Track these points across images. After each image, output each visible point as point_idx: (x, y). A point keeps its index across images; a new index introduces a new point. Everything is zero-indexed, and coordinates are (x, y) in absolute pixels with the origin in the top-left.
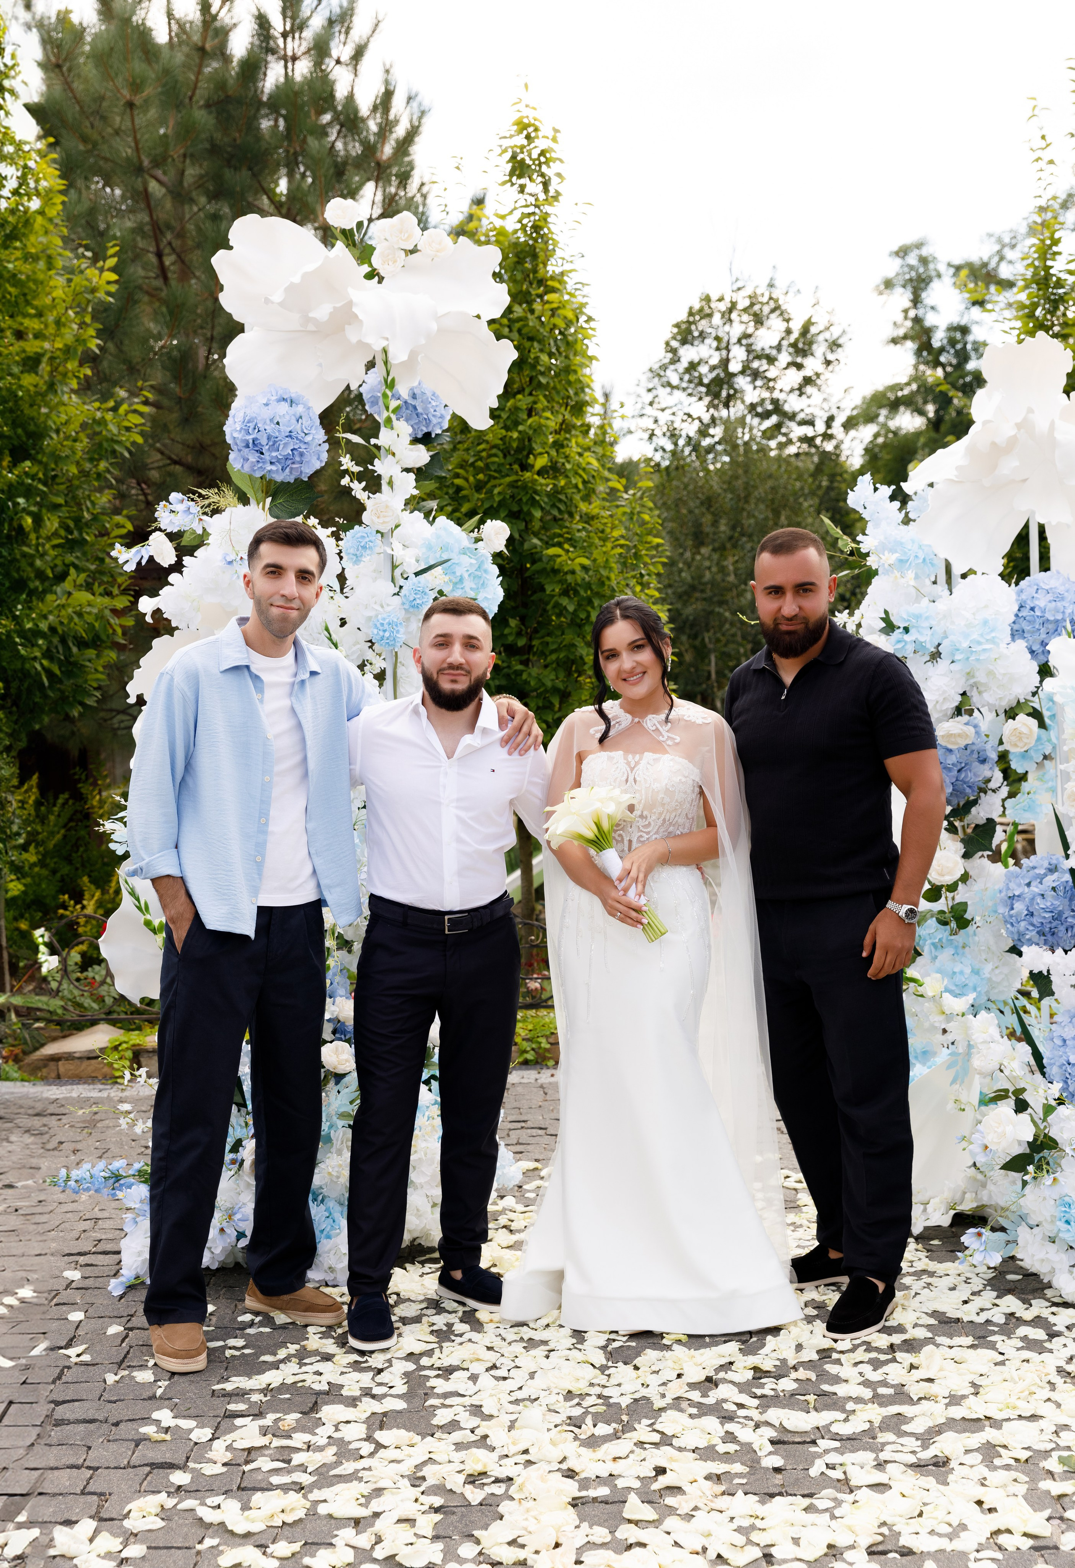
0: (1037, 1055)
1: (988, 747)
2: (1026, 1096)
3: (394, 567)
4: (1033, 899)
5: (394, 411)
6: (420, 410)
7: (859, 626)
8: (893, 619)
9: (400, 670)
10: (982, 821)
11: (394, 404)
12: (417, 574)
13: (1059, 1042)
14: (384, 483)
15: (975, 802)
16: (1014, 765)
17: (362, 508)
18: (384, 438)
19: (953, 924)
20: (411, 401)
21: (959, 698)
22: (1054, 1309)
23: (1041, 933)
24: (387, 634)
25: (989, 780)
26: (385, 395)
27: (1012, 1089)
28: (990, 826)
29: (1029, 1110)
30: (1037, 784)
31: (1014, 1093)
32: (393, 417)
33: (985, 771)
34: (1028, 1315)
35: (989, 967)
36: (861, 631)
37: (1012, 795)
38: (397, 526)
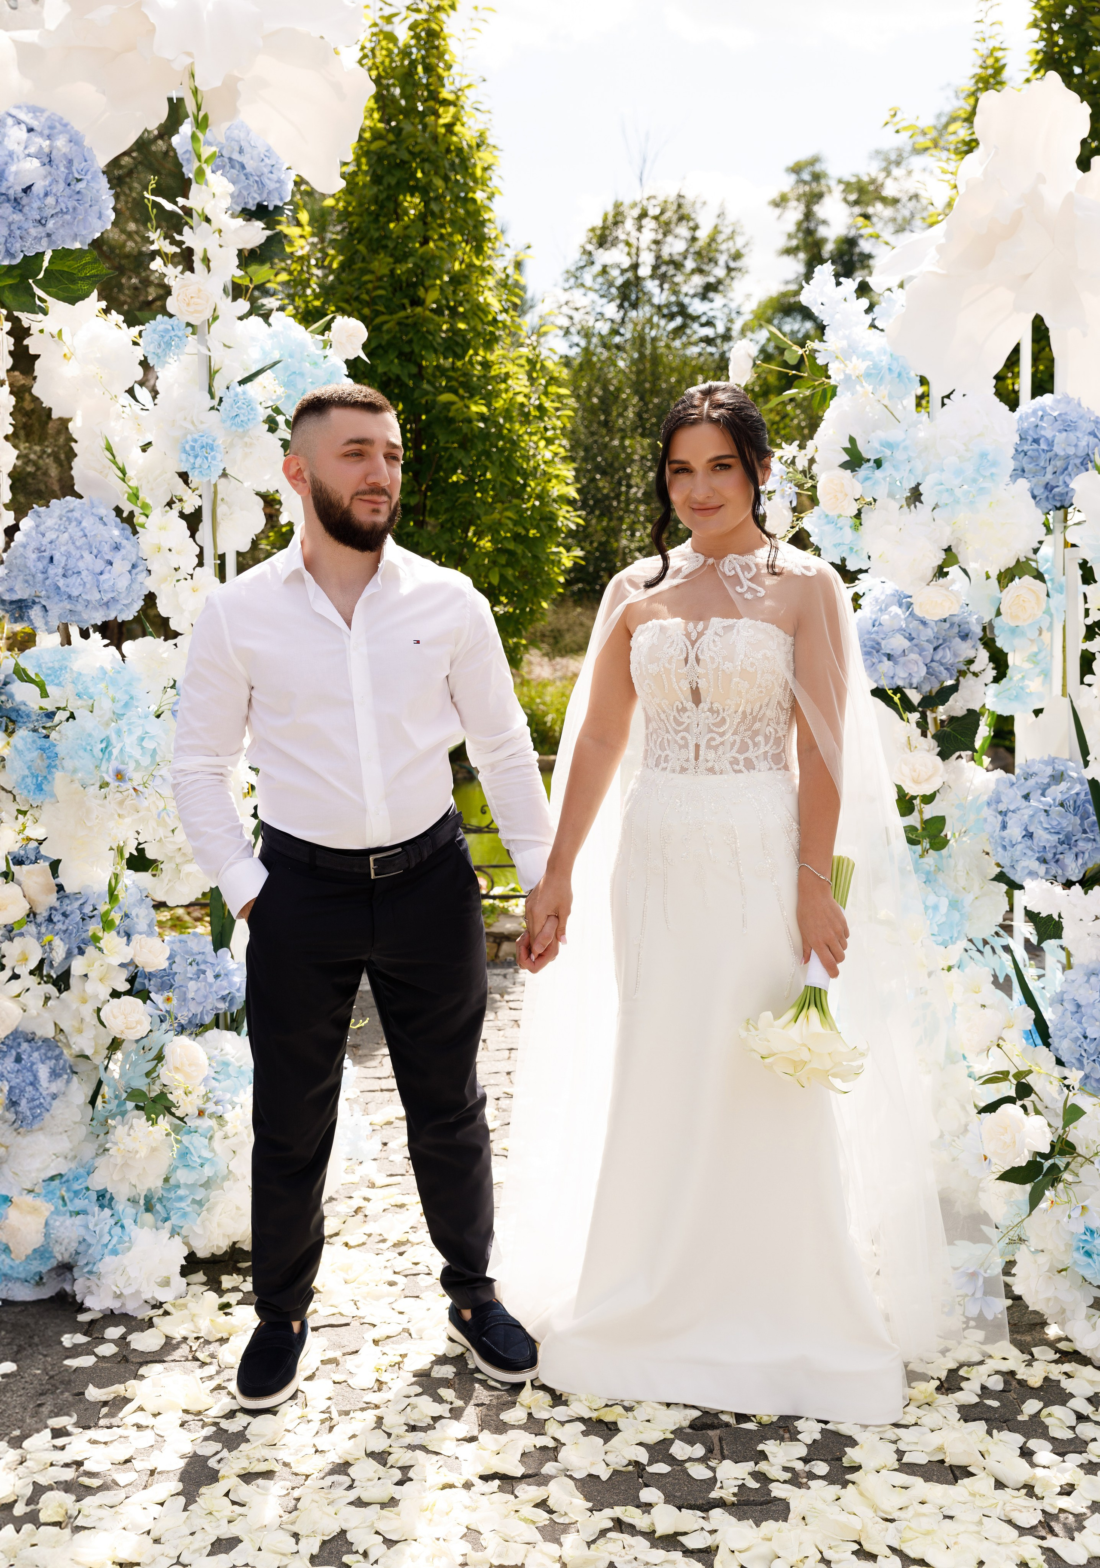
0: (1040, 1024)
1: (973, 619)
2: (1030, 1080)
3: (212, 375)
4: (1032, 816)
5: (206, 161)
6: (249, 169)
7: (812, 461)
8: (861, 446)
9: (221, 509)
10: (960, 712)
11: (206, 152)
12: (242, 382)
13: (1071, 1007)
14: (197, 259)
15: (954, 688)
16: (999, 644)
17: (167, 291)
18: (196, 199)
19: (926, 844)
20: (236, 156)
21: (943, 555)
22: (1067, 1367)
23: (1044, 861)
24: (199, 461)
25: (971, 662)
26: (194, 137)
27: (1013, 1071)
28: (972, 718)
29: (1033, 1097)
30: (1027, 666)
31: (1015, 1076)
32: (208, 170)
33: (966, 650)
34: (1034, 1376)
35: (971, 897)
36: (814, 467)
37: (997, 680)
38: (215, 318)
